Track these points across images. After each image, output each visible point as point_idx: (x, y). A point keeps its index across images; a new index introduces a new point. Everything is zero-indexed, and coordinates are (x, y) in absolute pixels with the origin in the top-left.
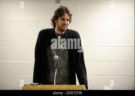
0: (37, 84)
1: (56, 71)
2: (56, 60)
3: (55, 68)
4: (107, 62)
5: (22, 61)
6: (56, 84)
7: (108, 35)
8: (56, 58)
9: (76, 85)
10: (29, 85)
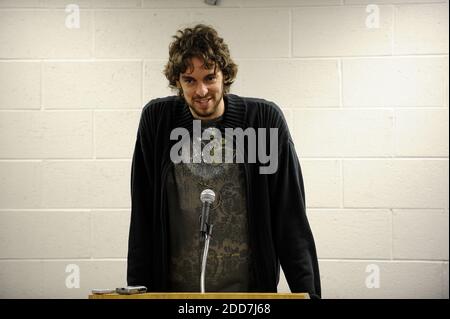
0: (140, 291)
1: (207, 242)
2: (206, 206)
3: (203, 234)
4: (390, 212)
5: (89, 210)
6: (206, 291)
7: (391, 118)
8: (207, 196)
9: (276, 292)
10: (113, 292)
